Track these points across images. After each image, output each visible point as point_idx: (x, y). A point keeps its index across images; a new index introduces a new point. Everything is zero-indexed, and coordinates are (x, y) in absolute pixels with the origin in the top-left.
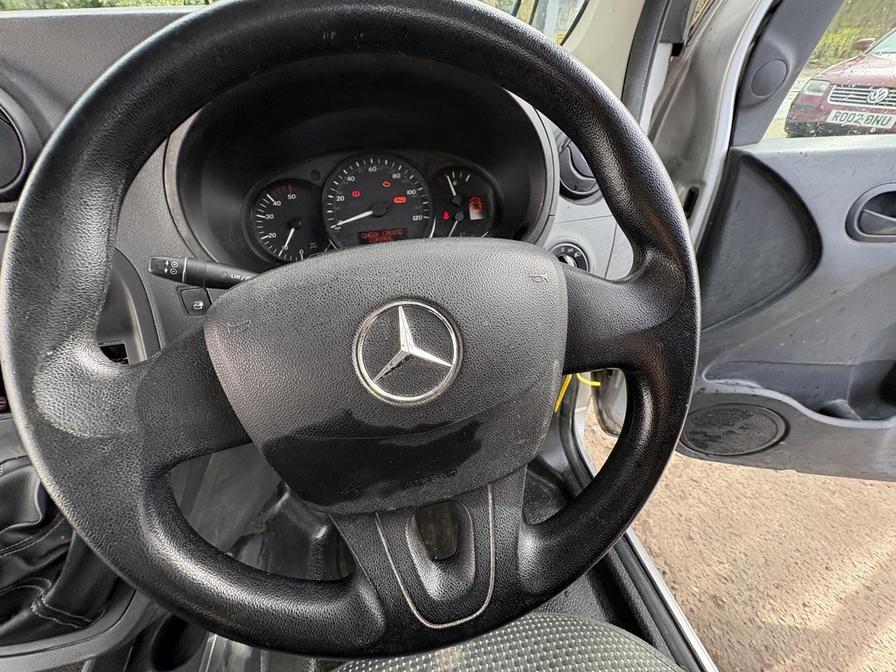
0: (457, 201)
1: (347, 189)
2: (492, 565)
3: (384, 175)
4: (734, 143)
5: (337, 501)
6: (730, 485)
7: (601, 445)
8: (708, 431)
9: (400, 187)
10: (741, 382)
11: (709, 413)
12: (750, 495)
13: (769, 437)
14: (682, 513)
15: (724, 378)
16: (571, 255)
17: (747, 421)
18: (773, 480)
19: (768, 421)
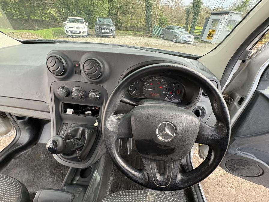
0: (175, 90)
1: (150, 83)
2: (171, 177)
3: (159, 81)
4: (258, 89)
5: (144, 154)
6: (240, 188)
7: (197, 160)
8: (236, 166)
9: (162, 85)
10: (249, 154)
11: (237, 161)
12: (247, 194)
13: (256, 173)
14: (221, 191)
15: (243, 151)
16: (201, 110)
17: (250, 167)
18: (258, 193)
19: (257, 169)
